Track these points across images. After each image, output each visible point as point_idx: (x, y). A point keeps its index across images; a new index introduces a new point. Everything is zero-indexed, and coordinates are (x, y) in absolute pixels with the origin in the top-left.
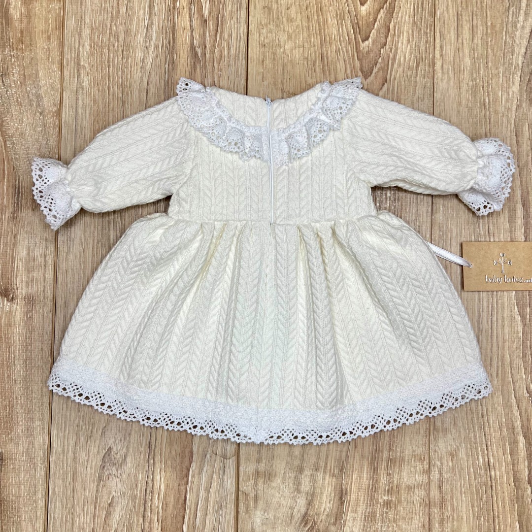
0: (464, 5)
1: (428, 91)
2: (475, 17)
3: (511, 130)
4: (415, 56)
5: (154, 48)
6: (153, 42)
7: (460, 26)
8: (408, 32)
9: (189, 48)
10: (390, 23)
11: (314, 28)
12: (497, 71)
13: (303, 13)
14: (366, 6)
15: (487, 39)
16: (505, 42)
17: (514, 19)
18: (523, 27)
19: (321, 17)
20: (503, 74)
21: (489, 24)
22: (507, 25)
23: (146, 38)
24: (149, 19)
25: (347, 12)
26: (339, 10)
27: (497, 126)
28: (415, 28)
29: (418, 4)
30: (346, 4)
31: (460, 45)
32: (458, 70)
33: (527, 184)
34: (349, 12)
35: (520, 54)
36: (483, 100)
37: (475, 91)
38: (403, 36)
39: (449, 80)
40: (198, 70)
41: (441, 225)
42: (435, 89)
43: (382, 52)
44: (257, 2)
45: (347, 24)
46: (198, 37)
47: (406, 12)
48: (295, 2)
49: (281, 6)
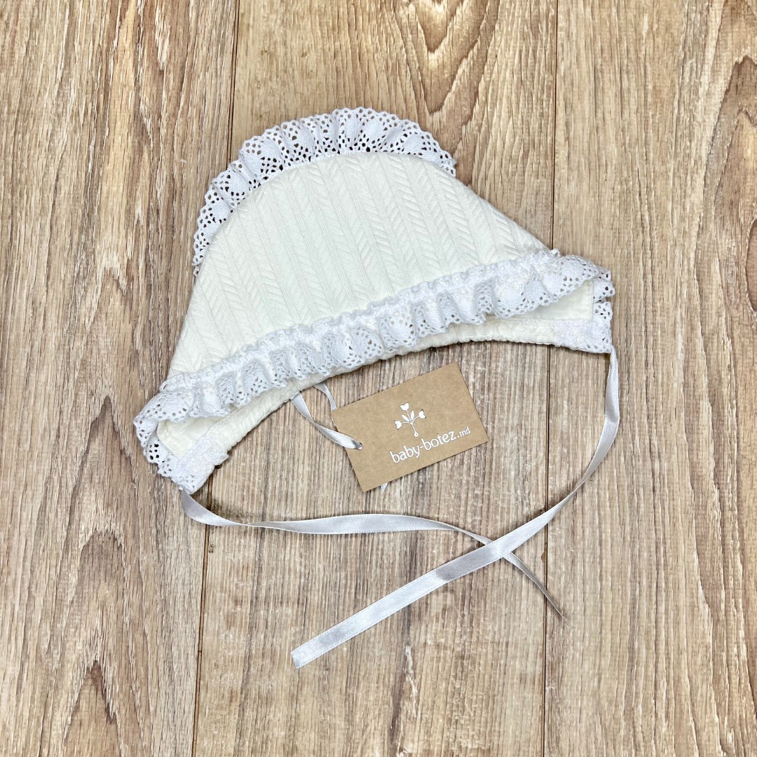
0: (606, 55)
1: (543, 200)
2: (625, 76)
3: (689, 270)
4: (522, 140)
5: (72, 117)
6: (69, 107)
7: (600, 89)
8: (509, 98)
9: (132, 118)
10: (478, 82)
11: (347, 88)
12: (663, 168)
13: (329, 62)
14: (437, 52)
15: (646, 112)
16: (678, 119)
17: (693, 80)
18: (708, 94)
19: (359, 70)
20: (674, 173)
21: (650, 87)
22: (680, 89)
23: (57, 99)
24: (64, 69)
25: (405, 62)
26: (391, 59)
27: (664, 262)
28: (522, 91)
29: (528, 51)
30: (404, 49)
31: (600, 123)
32: (596, 165)
33: (718, 366)
34: (408, 63)
35: (704, 139)
36: (639, 217)
37: (625, 201)
38: (501, 104)
39: (580, 181)
40: (146, 155)
41: (565, 436)
42: (556, 196)
43: (464, 131)
44: (250, 43)
45: (404, 84)
46: (147, 100)
47: (507, 65)
48: (316, 44)
49: (291, 50)
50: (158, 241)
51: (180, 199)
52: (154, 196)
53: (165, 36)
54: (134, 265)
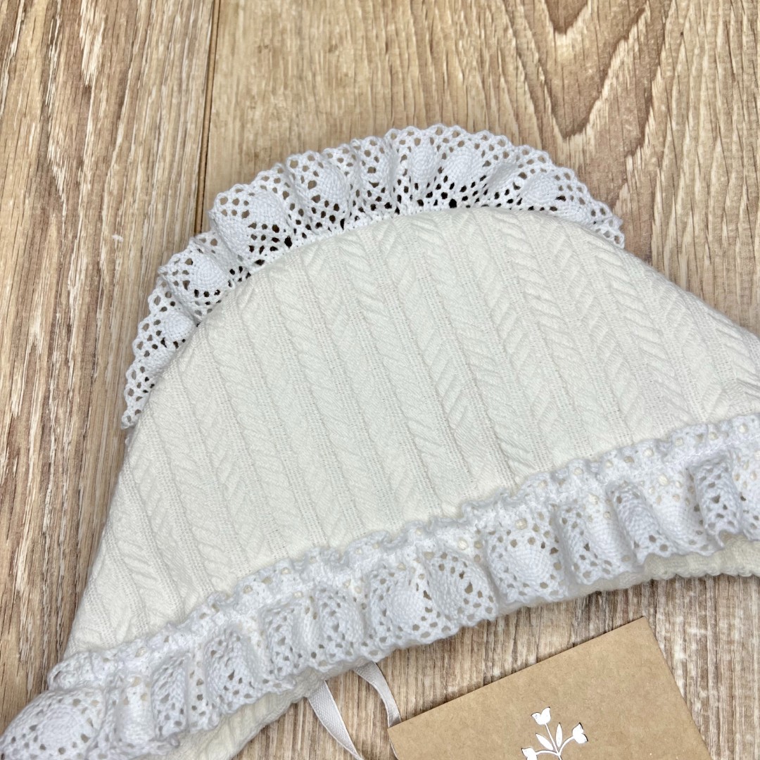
8: (711, 105)
9: (33, 168)
10: (652, 79)
11: (410, 101)
13: (377, 59)
14: (572, 33)
19: (431, 69)
25: (513, 52)
26: (489, 48)
28: (736, 92)
29: (740, 22)
30: (510, 31)
34: (519, 54)
38: (697, 116)
43: (629, 166)
44: (239, 33)
45: (513, 89)
46: (61, 135)
47: (702, 48)
48: (353, 31)
49: (311, 42)
50: (66, 382)
51: (110, 304)
52: (64, 301)
53: (96, 31)
54: (21, 427)
